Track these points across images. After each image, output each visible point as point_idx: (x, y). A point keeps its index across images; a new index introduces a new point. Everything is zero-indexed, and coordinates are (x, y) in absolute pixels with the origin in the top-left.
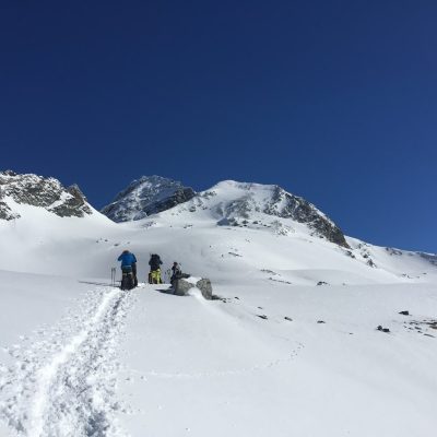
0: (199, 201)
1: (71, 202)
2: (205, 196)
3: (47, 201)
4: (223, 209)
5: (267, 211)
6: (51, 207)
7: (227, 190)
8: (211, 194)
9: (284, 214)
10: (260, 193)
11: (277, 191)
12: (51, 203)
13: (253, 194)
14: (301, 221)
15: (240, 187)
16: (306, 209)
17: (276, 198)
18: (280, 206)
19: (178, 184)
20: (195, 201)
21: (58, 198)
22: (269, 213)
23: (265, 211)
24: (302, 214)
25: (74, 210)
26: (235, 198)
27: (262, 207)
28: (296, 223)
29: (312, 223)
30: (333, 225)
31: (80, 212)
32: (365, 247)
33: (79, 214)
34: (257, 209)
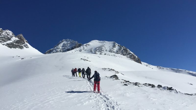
0: (84, 47)
1: (17, 42)
2: (86, 45)
3: (3, 40)
4: (93, 50)
5: (110, 51)
6: (5, 43)
7: (95, 43)
8: (88, 45)
9: (117, 52)
10: (108, 45)
11: (114, 44)
12: (5, 41)
13: (105, 45)
14: (124, 55)
15: (100, 42)
16: (126, 51)
17: (114, 46)
18: (116, 49)
19: (76, 42)
20: (82, 47)
21: (10, 39)
22: (111, 52)
23: (109, 51)
24: (124, 53)
25: (19, 46)
26: (97, 46)
27: (108, 49)
28: (122, 56)
29: (128, 56)
30: (137, 57)
31: (22, 47)
32: (149, 66)
33: (21, 48)
34: (106, 50)
